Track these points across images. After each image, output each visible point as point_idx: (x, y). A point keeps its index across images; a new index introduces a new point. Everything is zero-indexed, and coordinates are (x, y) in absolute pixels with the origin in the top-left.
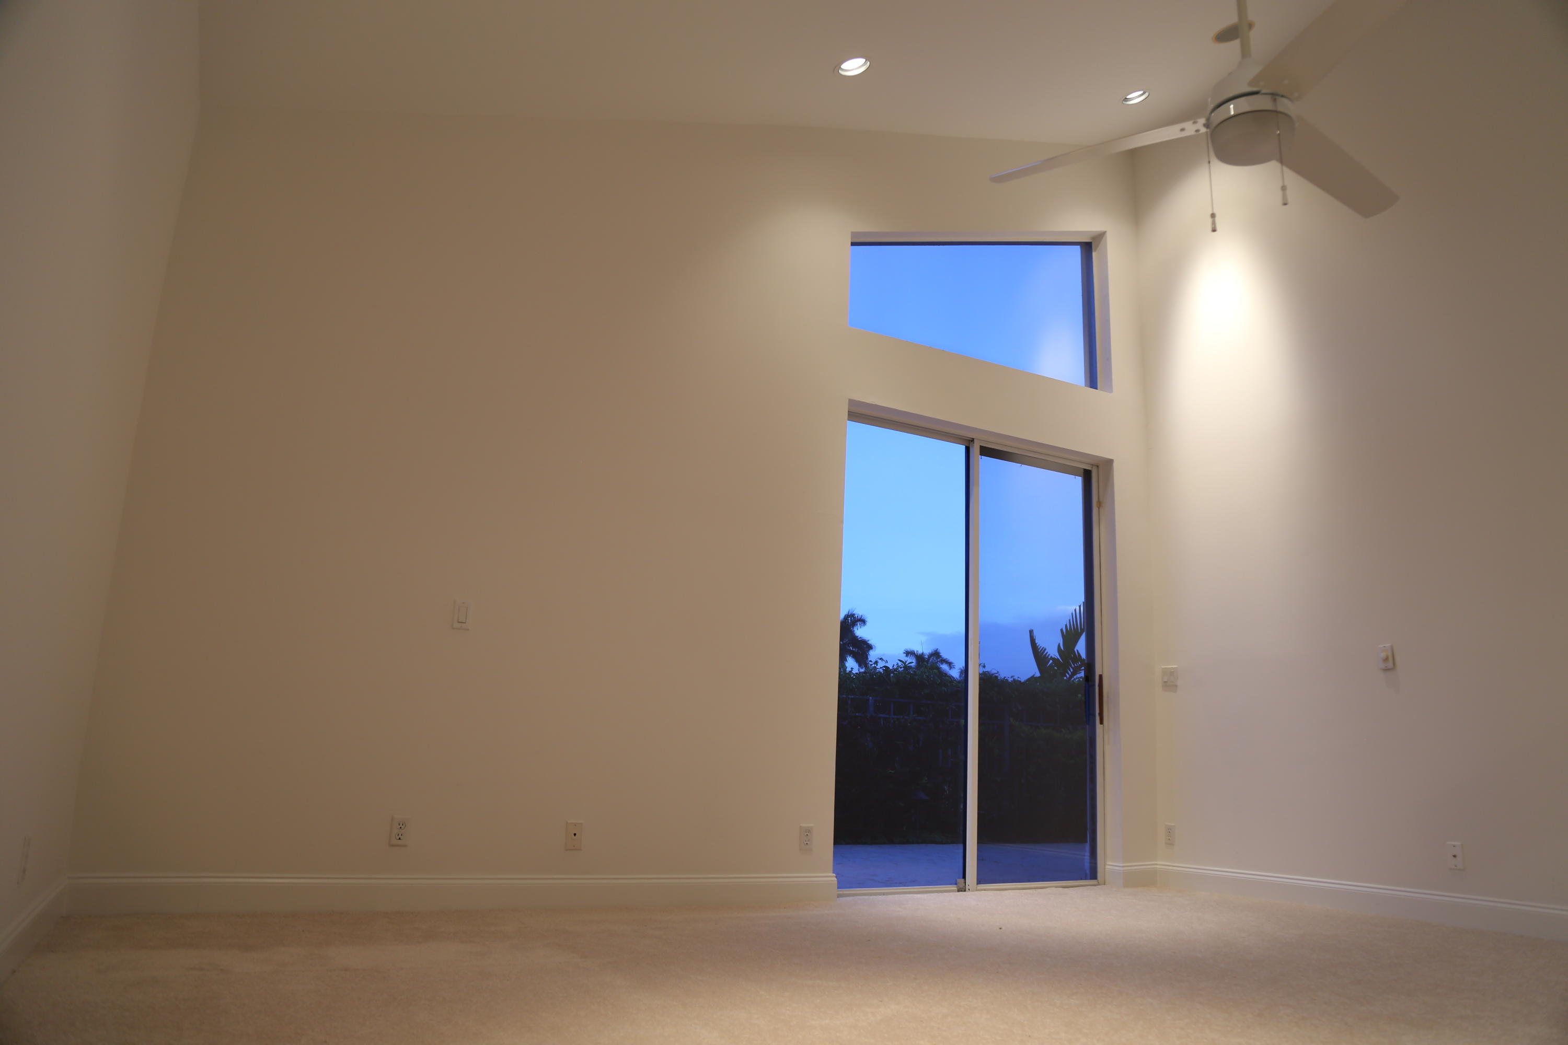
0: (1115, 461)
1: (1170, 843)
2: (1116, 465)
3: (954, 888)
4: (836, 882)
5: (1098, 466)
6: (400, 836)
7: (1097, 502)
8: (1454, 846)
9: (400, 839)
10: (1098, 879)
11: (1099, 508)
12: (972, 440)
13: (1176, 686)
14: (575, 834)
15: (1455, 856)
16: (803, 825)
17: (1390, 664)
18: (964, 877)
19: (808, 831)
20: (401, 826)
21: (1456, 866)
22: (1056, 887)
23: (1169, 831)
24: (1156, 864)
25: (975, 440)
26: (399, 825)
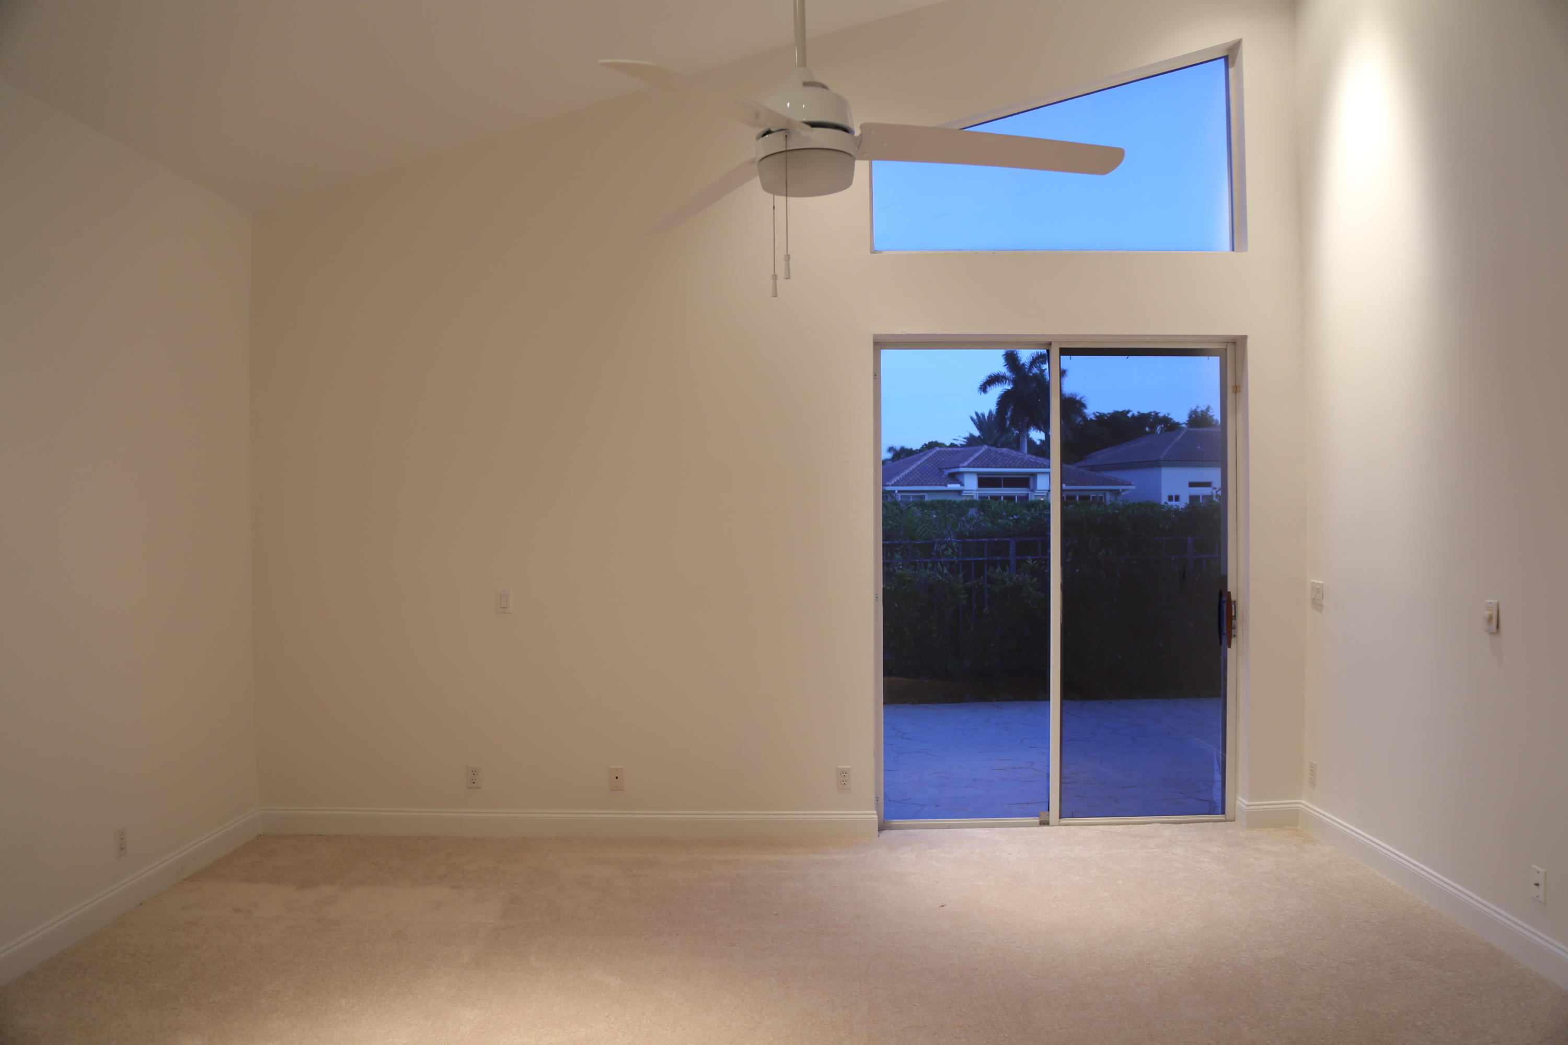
0: (1248, 336)
1: (1312, 783)
2: (1250, 342)
3: (1036, 820)
4: (877, 819)
5: (1235, 342)
6: (474, 781)
7: (1233, 387)
8: (1538, 872)
9: (474, 783)
10: (1226, 813)
11: (1236, 394)
12: (1050, 344)
13: (1322, 606)
14: (617, 778)
15: (1537, 885)
16: (839, 767)
17: (1495, 624)
18: (1049, 810)
19: (844, 773)
20: (474, 772)
21: (1538, 897)
22: (1162, 823)
23: (1313, 768)
24: (1299, 803)
25: (1052, 343)
26: (473, 772)
